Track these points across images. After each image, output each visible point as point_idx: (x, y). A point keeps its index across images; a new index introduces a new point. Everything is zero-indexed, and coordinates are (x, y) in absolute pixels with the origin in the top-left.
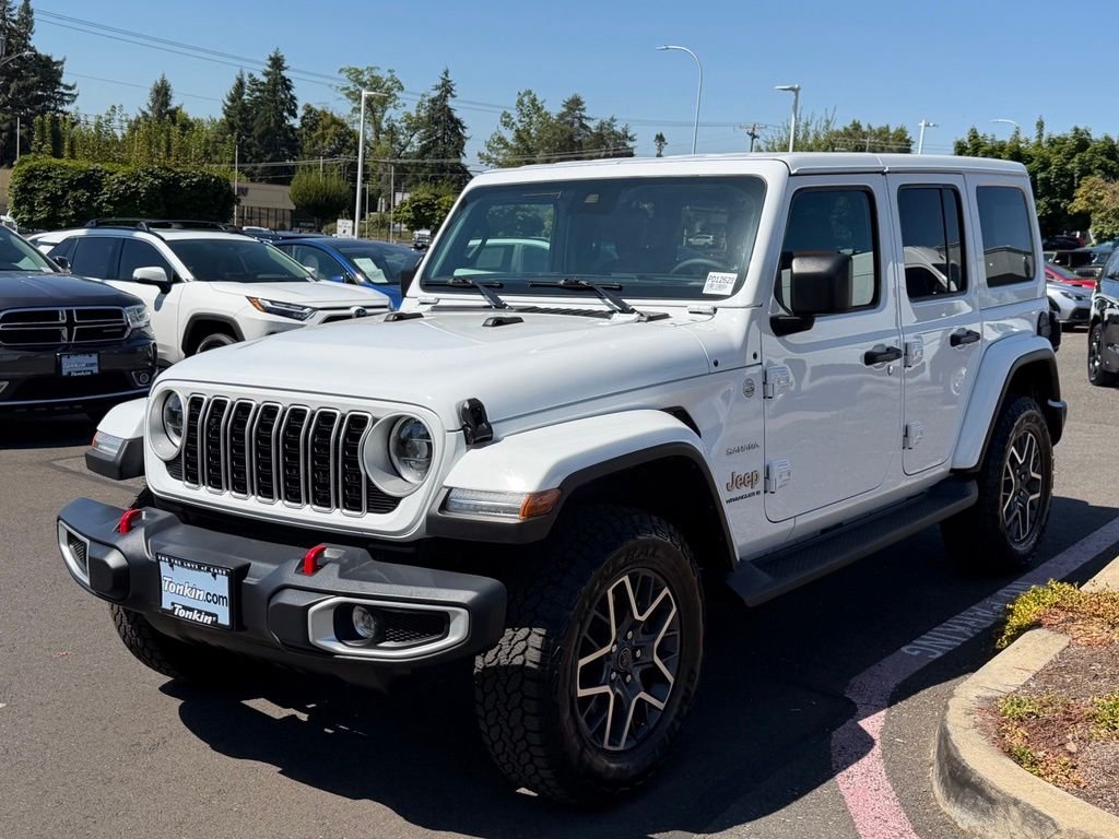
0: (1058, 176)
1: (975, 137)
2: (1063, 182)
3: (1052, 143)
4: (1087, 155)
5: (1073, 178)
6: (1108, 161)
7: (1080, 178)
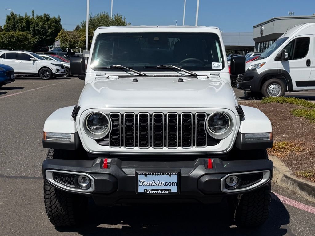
0: (42, 29)
1: (13, 15)
2: (43, 31)
3: (38, 18)
4: (49, 22)
5: (46, 29)
6: (56, 25)
7: (48, 29)
